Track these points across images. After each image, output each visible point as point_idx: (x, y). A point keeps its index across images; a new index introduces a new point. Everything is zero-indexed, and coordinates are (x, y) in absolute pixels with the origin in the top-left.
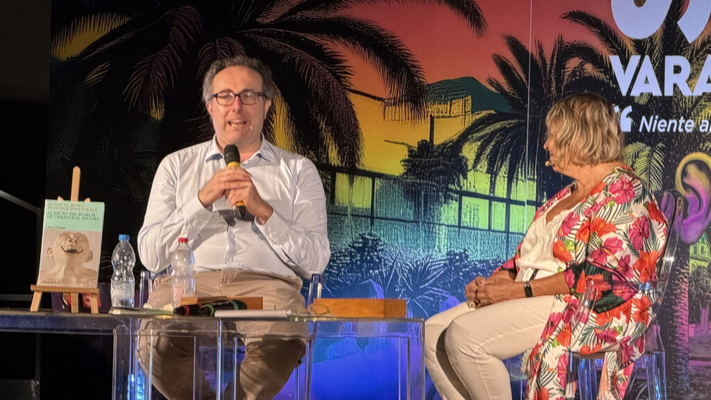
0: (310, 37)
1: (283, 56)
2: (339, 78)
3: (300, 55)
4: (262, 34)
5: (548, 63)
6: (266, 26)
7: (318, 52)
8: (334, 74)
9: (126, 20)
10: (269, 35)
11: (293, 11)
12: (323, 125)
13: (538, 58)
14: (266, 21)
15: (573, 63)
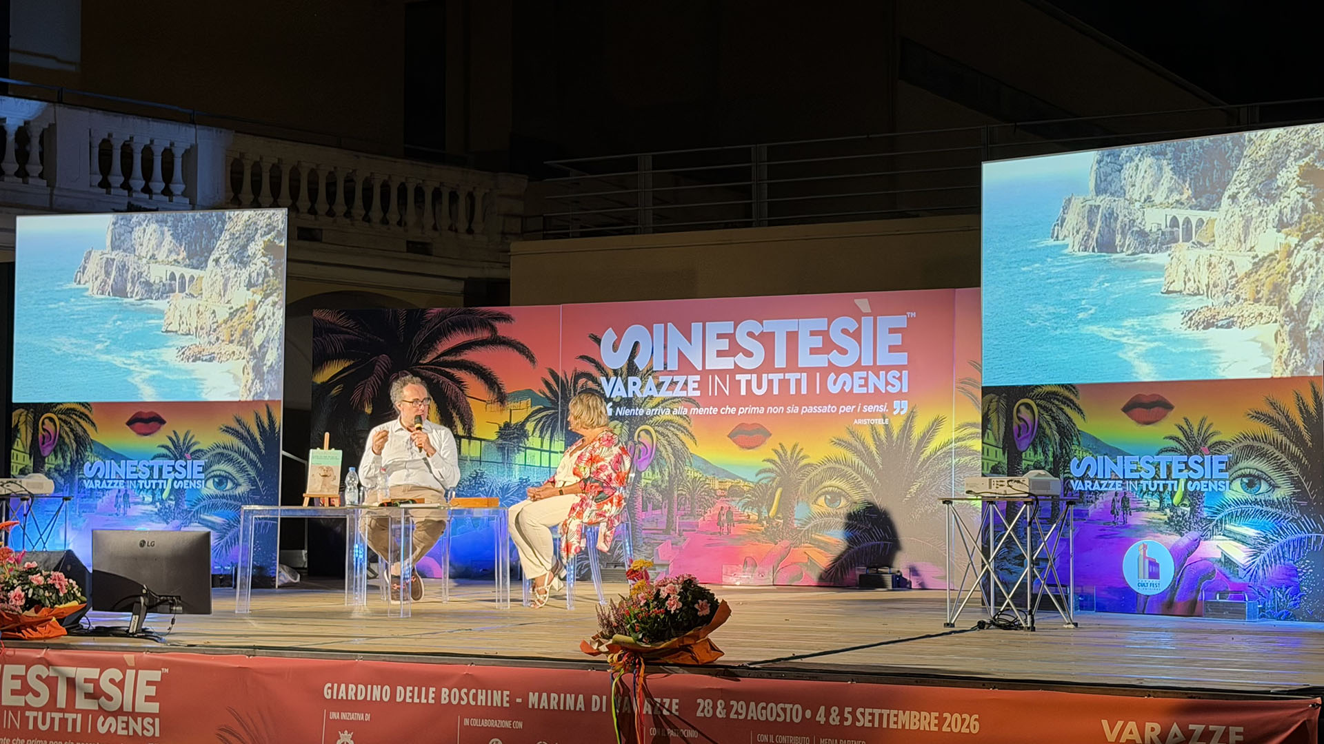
0: (447, 370)
1: (433, 380)
2: (462, 390)
3: (442, 379)
4: (423, 369)
5: (569, 381)
6: (425, 364)
7: (451, 377)
8: (460, 389)
9: (352, 362)
10: (426, 369)
11: (439, 357)
12: (454, 415)
13: (564, 379)
14: (425, 362)
15: (582, 381)
